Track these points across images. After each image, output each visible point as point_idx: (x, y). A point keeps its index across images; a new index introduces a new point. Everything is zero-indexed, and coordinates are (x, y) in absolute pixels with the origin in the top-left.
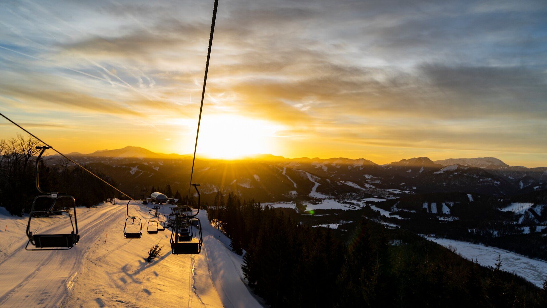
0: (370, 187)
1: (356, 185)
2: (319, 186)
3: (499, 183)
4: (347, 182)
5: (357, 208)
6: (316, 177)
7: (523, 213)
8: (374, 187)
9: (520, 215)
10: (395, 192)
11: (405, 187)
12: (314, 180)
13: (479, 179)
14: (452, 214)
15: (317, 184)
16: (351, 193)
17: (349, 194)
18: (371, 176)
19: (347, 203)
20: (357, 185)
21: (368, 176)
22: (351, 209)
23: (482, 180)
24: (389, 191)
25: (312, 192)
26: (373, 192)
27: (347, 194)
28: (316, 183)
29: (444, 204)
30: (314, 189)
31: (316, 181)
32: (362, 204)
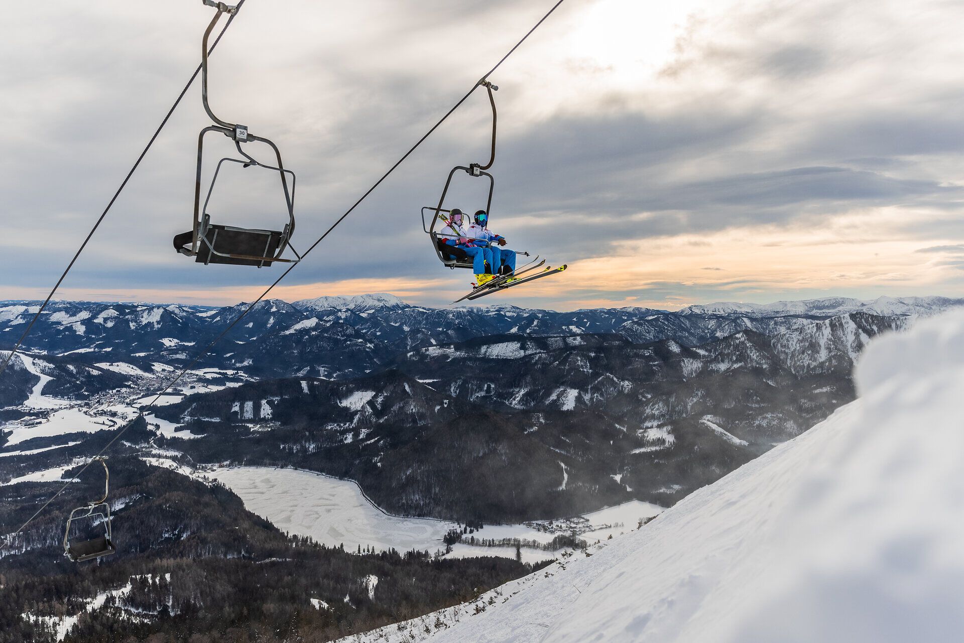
0: (164, 370)
1: (135, 367)
2: (49, 383)
3: (372, 346)
4: (116, 364)
5: (120, 423)
6: (43, 363)
7: (359, 409)
8: (171, 369)
9: (356, 412)
10: (209, 376)
11: (233, 361)
12: (38, 370)
13: (346, 341)
14: (275, 417)
15: (45, 379)
16: (119, 389)
17: (114, 391)
18: (176, 341)
19: (103, 413)
20: (137, 369)
21: (170, 341)
22: (106, 428)
23: (349, 343)
24: (197, 375)
25: (31, 397)
26: (167, 379)
27: (111, 392)
28: (42, 376)
29: (264, 402)
30: (38, 388)
31: (43, 372)
32: (132, 414)
